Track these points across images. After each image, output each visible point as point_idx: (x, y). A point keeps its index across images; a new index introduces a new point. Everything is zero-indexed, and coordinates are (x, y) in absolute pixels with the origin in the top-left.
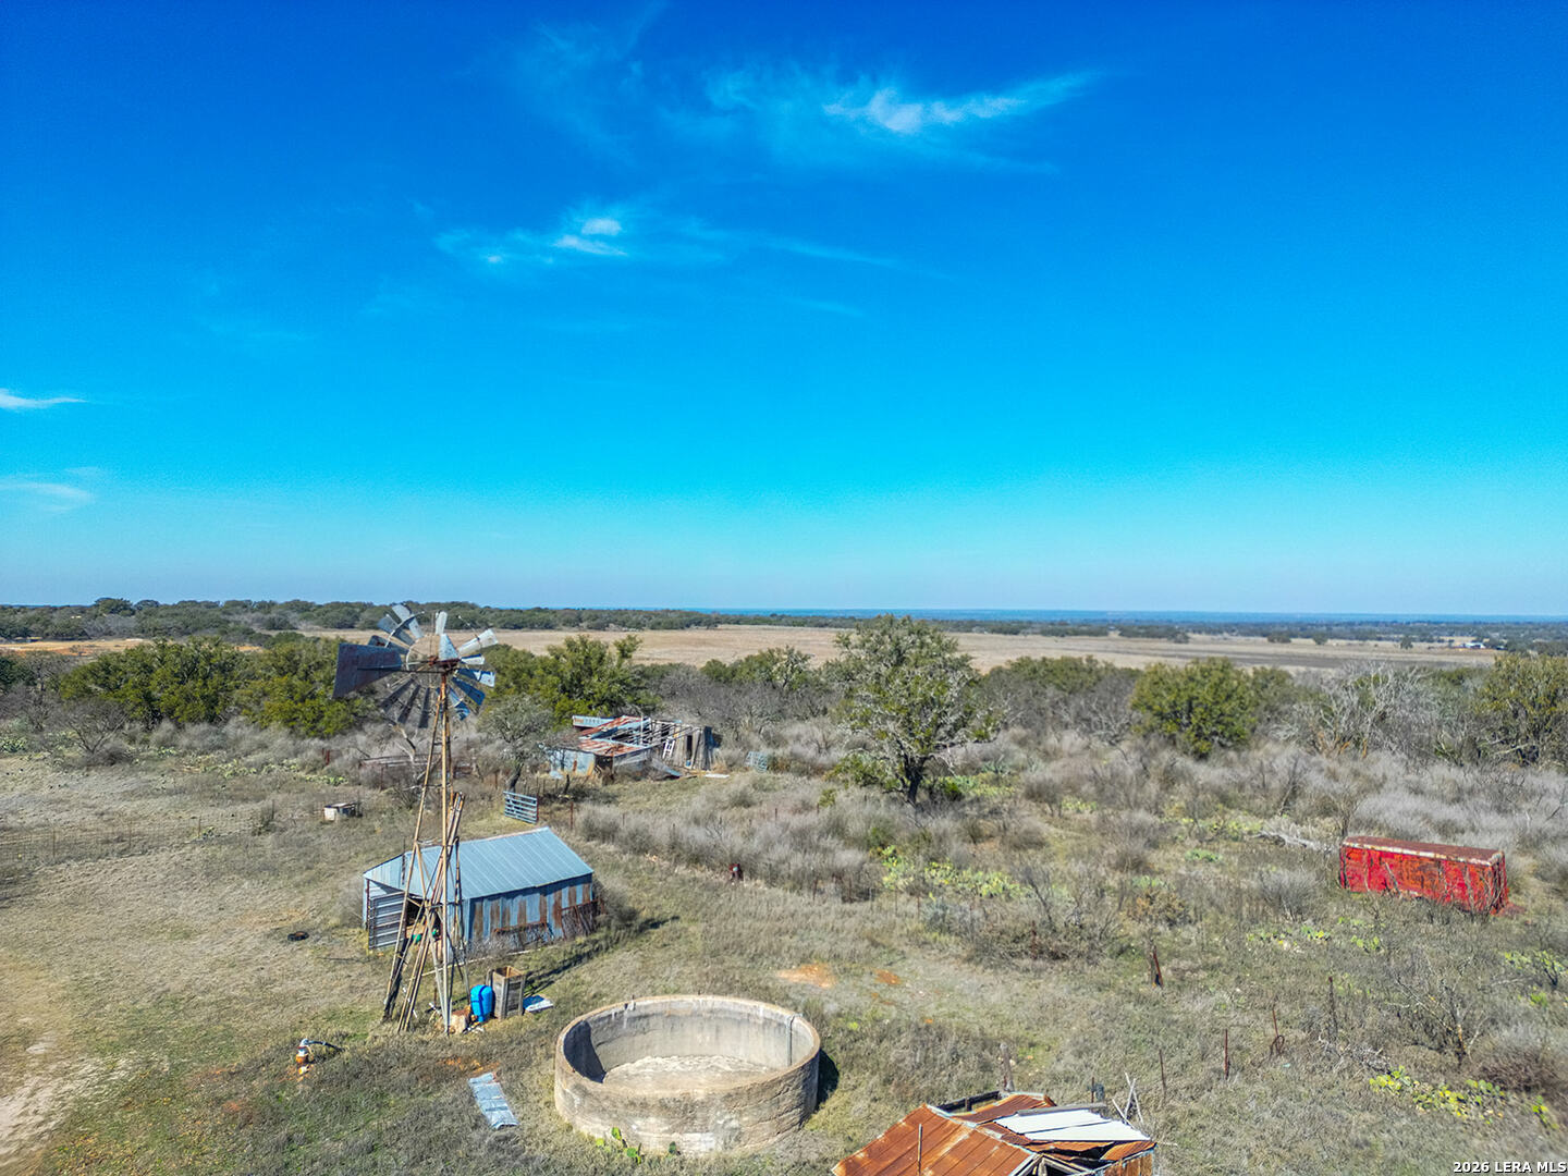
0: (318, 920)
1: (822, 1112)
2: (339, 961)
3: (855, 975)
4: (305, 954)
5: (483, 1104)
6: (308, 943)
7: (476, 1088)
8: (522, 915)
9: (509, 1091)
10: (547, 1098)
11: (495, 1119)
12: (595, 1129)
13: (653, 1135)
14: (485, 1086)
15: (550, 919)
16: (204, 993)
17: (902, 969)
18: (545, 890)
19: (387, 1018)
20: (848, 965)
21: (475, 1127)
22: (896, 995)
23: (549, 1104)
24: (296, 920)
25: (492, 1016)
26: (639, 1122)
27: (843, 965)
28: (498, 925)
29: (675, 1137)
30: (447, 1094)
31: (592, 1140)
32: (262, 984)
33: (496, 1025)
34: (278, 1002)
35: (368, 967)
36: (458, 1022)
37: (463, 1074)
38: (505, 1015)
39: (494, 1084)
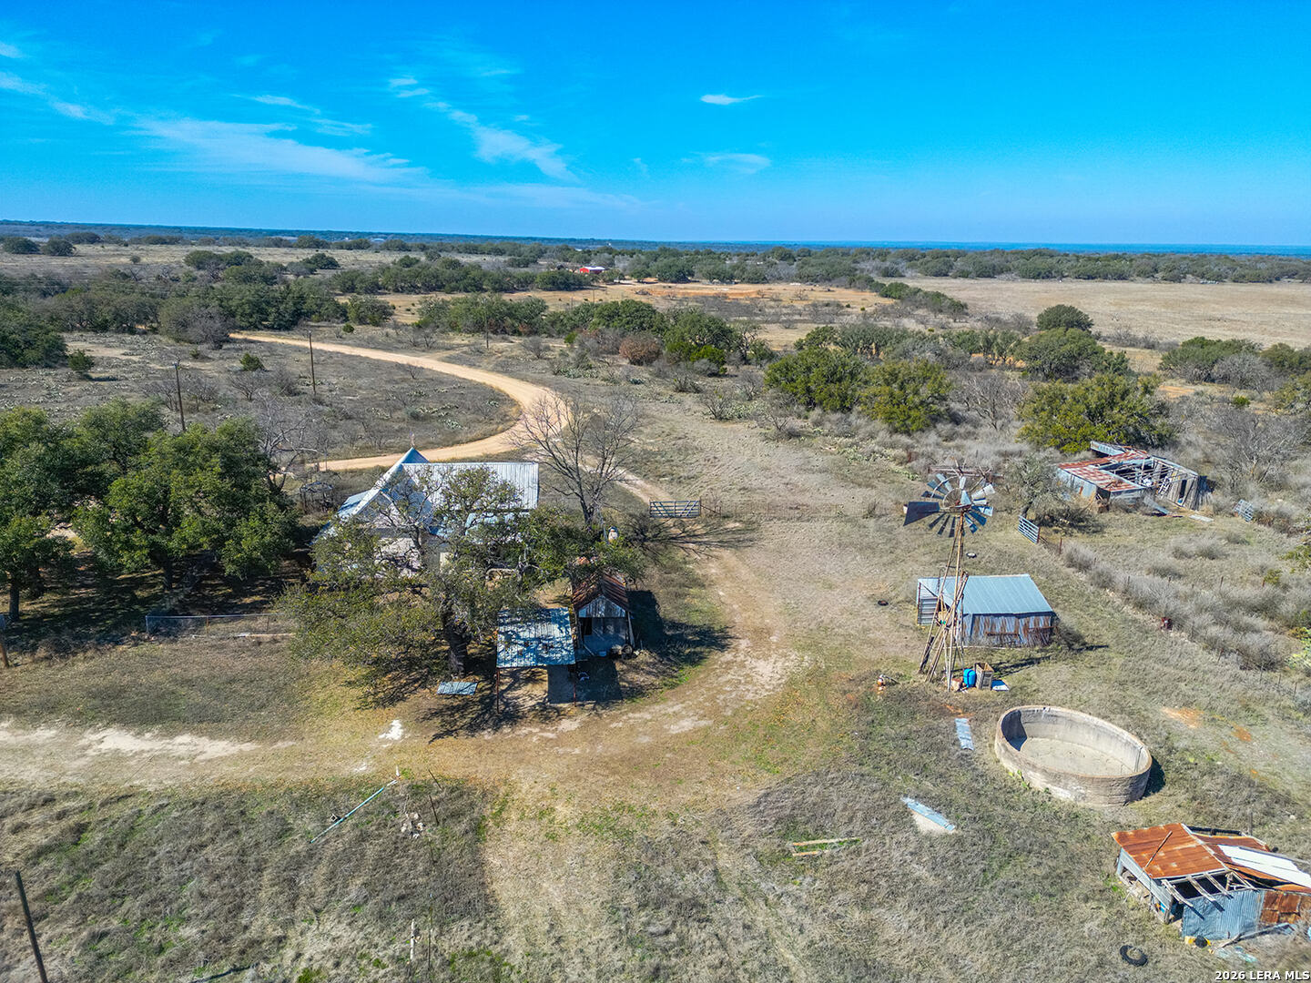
0: (893, 594)
1: (1142, 802)
2: (902, 626)
3: (1219, 725)
4: (884, 616)
5: (960, 734)
6: (887, 609)
7: (958, 724)
8: (1003, 627)
9: (973, 731)
10: (991, 742)
11: (963, 743)
12: (1010, 767)
13: (1038, 782)
14: (962, 723)
15: (1021, 632)
16: (840, 627)
17: (1258, 732)
18: (1019, 616)
19: (921, 672)
20: (1217, 717)
21: (954, 744)
22: (1240, 748)
23: (991, 746)
24: (883, 590)
25: (974, 686)
26: (1031, 773)
27: (1213, 716)
28: (988, 630)
29: (1049, 786)
30: (943, 723)
31: (1007, 771)
32: (866, 630)
33: (975, 691)
34: (872, 643)
35: (916, 634)
36: (955, 685)
37: (952, 715)
38: (981, 688)
39: (967, 725)
